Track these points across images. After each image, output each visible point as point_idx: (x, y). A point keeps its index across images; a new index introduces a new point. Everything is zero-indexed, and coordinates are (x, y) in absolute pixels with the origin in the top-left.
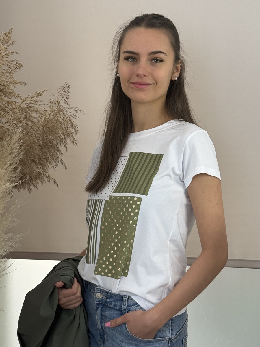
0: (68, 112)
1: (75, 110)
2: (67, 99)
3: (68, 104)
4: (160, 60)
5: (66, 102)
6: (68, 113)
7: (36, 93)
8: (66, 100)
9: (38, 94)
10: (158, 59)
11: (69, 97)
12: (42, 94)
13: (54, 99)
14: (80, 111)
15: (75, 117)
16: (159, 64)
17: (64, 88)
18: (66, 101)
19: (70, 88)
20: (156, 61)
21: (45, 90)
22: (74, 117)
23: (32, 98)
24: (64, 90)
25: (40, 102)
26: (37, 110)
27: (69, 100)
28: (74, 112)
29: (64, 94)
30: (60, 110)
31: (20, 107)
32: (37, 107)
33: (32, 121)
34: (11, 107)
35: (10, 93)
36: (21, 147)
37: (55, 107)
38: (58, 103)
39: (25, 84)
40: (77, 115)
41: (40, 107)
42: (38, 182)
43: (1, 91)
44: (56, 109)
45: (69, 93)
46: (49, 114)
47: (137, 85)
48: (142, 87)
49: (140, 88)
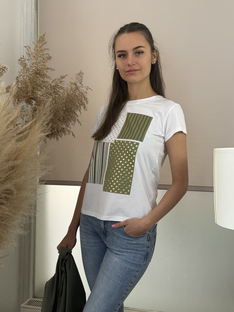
0: (82, 90)
1: (87, 88)
2: (81, 81)
3: (82, 84)
4: (142, 52)
5: (80, 83)
7: (61, 77)
10: (140, 51)
11: (82, 80)
12: (64, 77)
13: (73, 81)
14: (90, 89)
15: (86, 93)
16: (141, 55)
17: (80, 74)
19: (84, 74)
20: (139, 53)
21: (67, 75)
23: (58, 80)
24: (79, 76)
25: (64, 83)
26: (62, 88)
27: (82, 82)
28: (86, 90)
29: (80, 78)
30: (77, 88)
31: (51, 85)
32: (62, 85)
33: (59, 95)
34: (45, 85)
35: (44, 75)
36: (51, 110)
37: (74, 86)
38: (76, 84)
39: (54, 70)
40: (87, 91)
41: (64, 86)
42: (62, 134)
43: (38, 74)
44: (74, 88)
45: (83, 77)
46: (70, 91)
47: (130, 72)
48: (133, 72)
49: (132, 74)
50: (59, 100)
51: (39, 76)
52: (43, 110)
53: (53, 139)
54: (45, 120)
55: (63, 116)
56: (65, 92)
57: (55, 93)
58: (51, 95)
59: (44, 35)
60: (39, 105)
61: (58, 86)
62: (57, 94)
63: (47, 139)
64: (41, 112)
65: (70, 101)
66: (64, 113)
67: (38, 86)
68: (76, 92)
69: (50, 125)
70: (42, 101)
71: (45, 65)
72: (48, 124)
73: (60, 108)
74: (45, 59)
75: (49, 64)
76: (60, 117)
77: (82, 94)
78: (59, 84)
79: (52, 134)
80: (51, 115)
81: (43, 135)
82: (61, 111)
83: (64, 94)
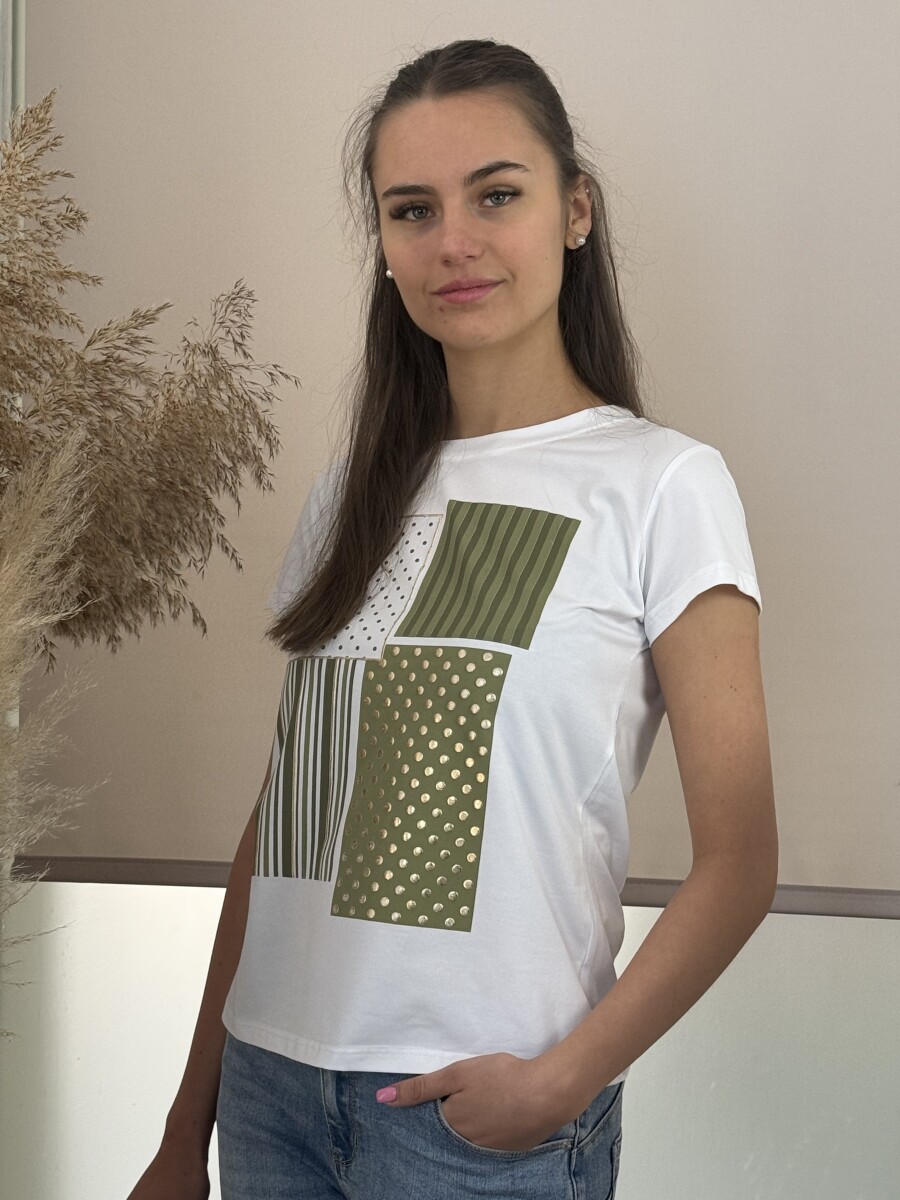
0: (245, 382)
1: (271, 374)
2: (243, 337)
3: (245, 353)
4: (511, 190)
5: (239, 348)
6: (244, 385)
7: (136, 315)
8: (240, 341)
9: (144, 317)
10: (502, 188)
11: (249, 330)
12: (154, 319)
13: (199, 337)
14: (287, 377)
15: (268, 397)
16: (509, 207)
17: (234, 299)
18: (240, 345)
19: (254, 301)
20: (497, 199)
21: (166, 306)
22: (264, 397)
23: (121, 331)
24: (231, 307)
25: (149, 347)
26: (138, 373)
27: (248, 343)
28: (266, 381)
29: (234, 321)
30: (221, 373)
31: (80, 358)
32: (138, 359)
33: (123, 410)
34: (47, 358)
35: (44, 307)
36: (81, 492)
37: (202, 364)
38: (212, 352)
39: (96, 281)
40: (274, 390)
41: (149, 362)
42: (140, 614)
43: (12, 302)
44: (205, 372)
45: (250, 316)
46: (182, 386)
47: (453, 296)
48: (470, 296)
49: (463, 303)
50: (124, 437)
51: (19, 315)
52: (38, 491)
53: (88, 640)
54: (48, 543)
55: (142, 523)
56: (154, 394)
57: (106, 398)
58: (83, 410)
59: (47, 104)
60: (16, 464)
61: (120, 365)
62: (112, 406)
63: (56, 640)
64: (25, 503)
65: (181, 444)
66: (151, 504)
67: (11, 364)
68: (214, 392)
69: (76, 569)
70: (32, 443)
71: (52, 254)
72: (63, 565)
73: (128, 481)
74: (52, 223)
75: (72, 252)
76: (127, 528)
77: (249, 404)
78: (124, 354)
79: (85, 615)
80: (82, 517)
81: (39, 621)
82: (133, 497)
83: (150, 403)
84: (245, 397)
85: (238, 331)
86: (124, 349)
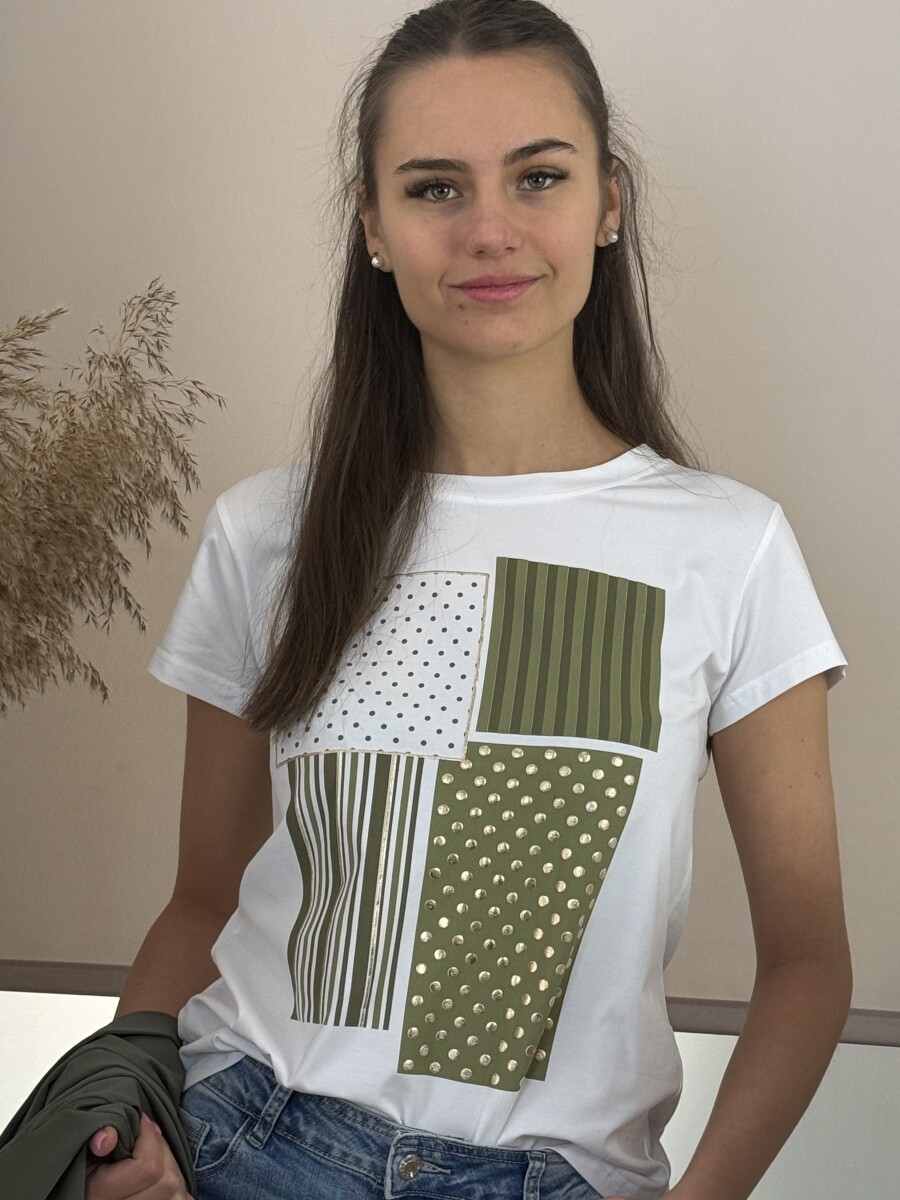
0: (160, 401)
1: (189, 392)
2: (160, 348)
3: (161, 366)
4: (557, 173)
5: (152, 360)
6: (158, 404)
7: (23, 323)
8: (156, 352)
9: (31, 325)
10: (548, 170)
11: (166, 339)
12: (44, 327)
13: (105, 347)
14: (209, 396)
15: (187, 419)
16: (551, 192)
17: (148, 302)
18: (155, 356)
19: (174, 304)
20: (537, 181)
21: (59, 312)
22: (182, 419)
24: (143, 315)
25: (38, 361)
26: (24, 393)
27: (165, 354)
28: (185, 401)
29: (146, 330)
30: (133, 390)
32: (25, 376)
38: (122, 365)
40: (195, 410)
41: (38, 379)
42: (25, 678)
45: (170, 322)
46: (85, 406)
47: (482, 293)
48: (505, 295)
49: (496, 301)
66: (38, 548)
77: (161, 427)
82: (15, 539)
83: (46, 426)
84: (158, 419)
85: (153, 340)
86: (8, 363)
